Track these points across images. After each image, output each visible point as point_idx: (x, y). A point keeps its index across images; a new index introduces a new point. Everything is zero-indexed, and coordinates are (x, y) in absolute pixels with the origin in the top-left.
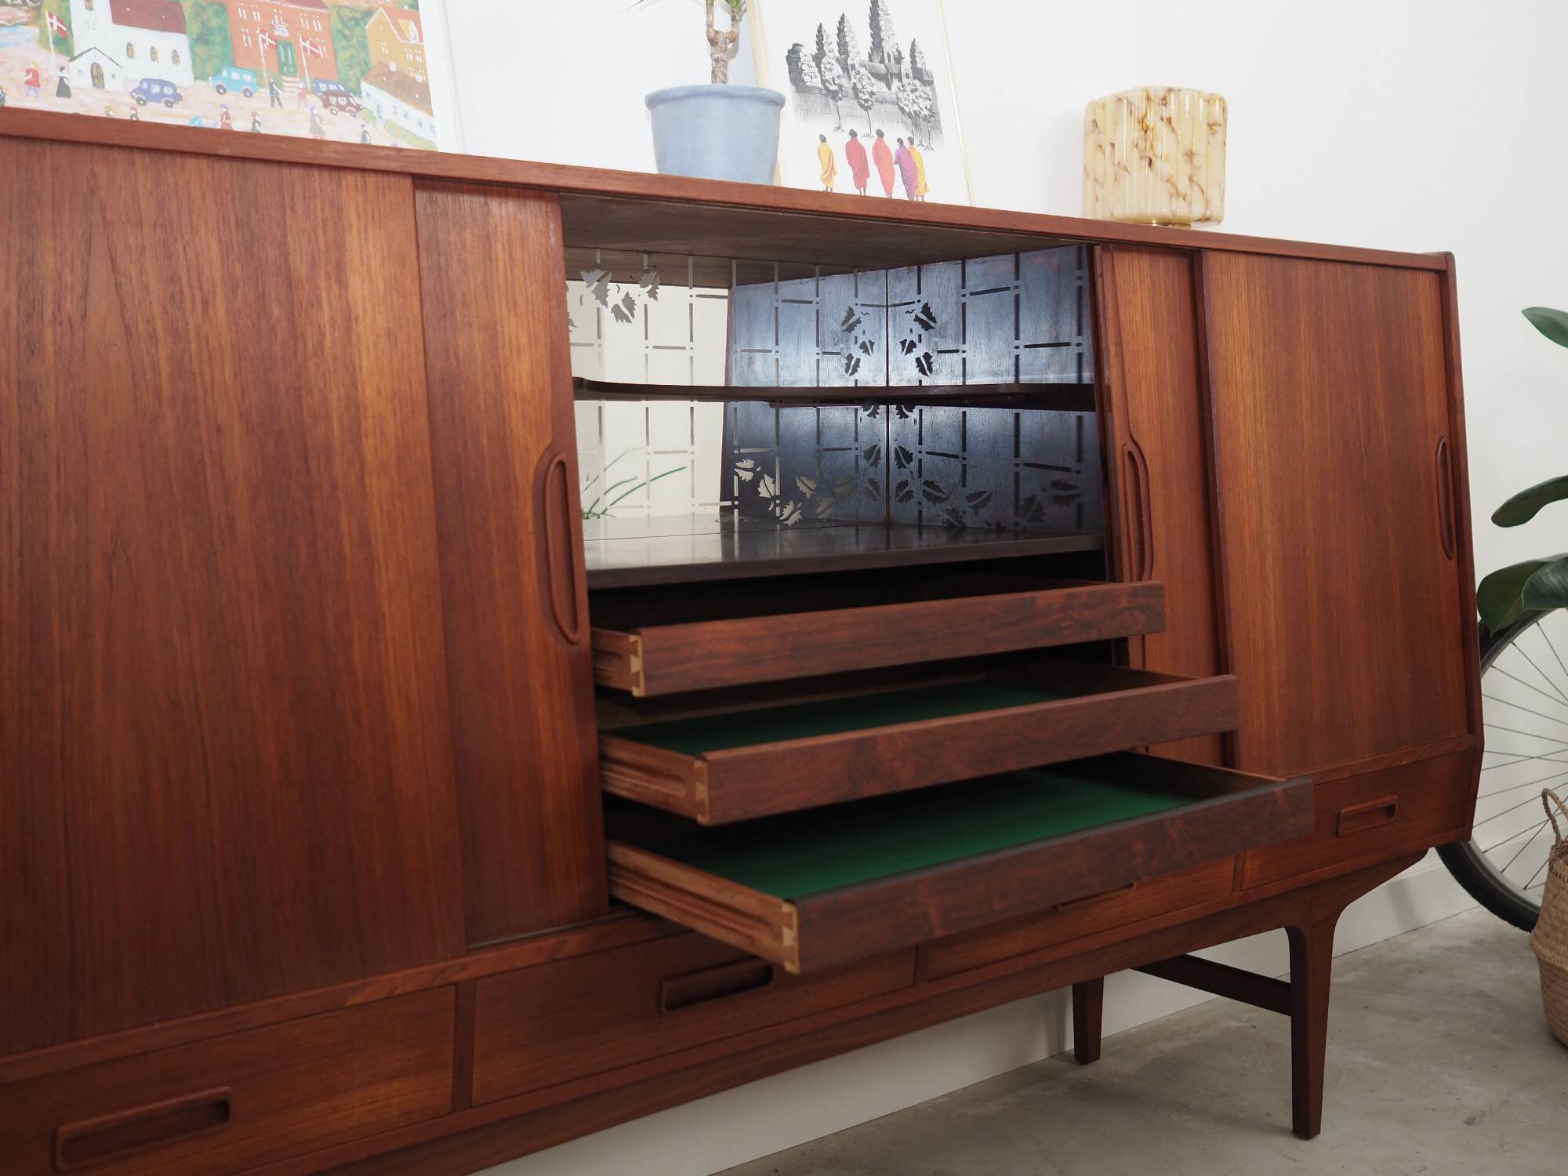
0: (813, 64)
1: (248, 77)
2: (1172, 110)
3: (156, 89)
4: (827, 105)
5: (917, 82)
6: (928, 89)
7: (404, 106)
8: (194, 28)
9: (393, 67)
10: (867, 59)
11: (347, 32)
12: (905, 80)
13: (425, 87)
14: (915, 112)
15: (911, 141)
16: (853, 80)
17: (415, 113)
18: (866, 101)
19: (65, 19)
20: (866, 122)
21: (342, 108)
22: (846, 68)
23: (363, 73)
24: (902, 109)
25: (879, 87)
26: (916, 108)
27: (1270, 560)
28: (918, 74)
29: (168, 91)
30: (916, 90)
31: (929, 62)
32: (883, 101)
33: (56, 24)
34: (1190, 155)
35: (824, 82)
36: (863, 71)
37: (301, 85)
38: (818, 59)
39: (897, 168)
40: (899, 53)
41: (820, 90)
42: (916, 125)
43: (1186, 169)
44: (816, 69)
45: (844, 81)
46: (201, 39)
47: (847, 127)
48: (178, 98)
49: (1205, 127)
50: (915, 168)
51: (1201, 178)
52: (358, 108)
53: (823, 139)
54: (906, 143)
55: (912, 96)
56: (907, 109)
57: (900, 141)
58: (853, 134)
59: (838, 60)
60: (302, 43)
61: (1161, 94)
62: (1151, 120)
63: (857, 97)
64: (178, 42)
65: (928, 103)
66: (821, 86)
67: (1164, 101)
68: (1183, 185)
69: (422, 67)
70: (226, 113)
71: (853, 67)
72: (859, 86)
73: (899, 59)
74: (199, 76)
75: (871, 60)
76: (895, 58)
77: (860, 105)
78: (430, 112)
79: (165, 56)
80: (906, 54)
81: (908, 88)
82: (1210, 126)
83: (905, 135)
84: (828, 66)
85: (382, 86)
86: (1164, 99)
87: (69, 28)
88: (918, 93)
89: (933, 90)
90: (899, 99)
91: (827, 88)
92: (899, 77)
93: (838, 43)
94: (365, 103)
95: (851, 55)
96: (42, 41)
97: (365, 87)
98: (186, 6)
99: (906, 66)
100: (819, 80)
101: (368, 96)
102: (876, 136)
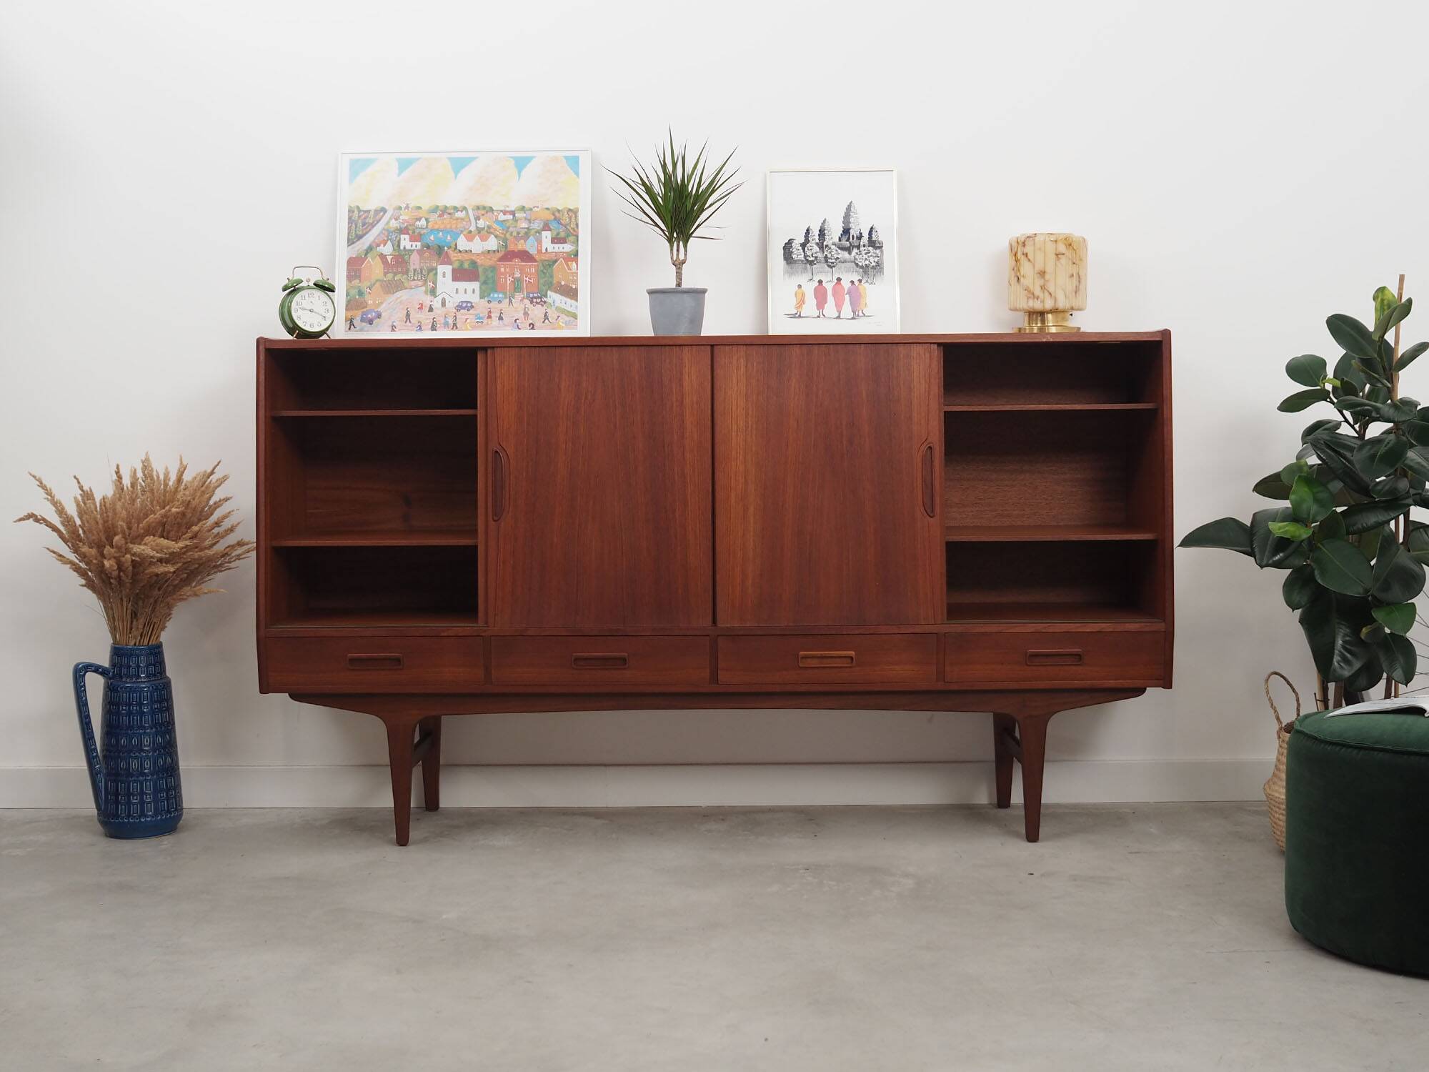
0: (800, 248)
1: (500, 296)
2: (1028, 249)
3: (464, 305)
4: (806, 269)
5: (870, 248)
6: (878, 251)
7: (569, 300)
8: (482, 278)
9: (563, 283)
10: (837, 240)
11: (545, 271)
12: (862, 248)
13: (576, 290)
14: (866, 265)
15: (860, 281)
16: (825, 253)
18: (832, 263)
19: (435, 283)
20: (830, 275)
22: (822, 247)
23: (549, 287)
24: (857, 265)
25: (844, 254)
26: (867, 262)
28: (872, 243)
29: (469, 305)
30: (869, 253)
31: (880, 236)
32: (845, 262)
33: (431, 284)
34: (1043, 273)
35: (805, 257)
36: (833, 247)
37: (521, 296)
38: (803, 246)
39: (847, 297)
40: (861, 234)
41: (802, 261)
42: (865, 272)
43: (1039, 282)
44: (803, 251)
45: (820, 255)
46: (485, 283)
47: (818, 278)
48: (472, 307)
49: (1053, 256)
50: (860, 295)
51: (1051, 287)
52: (545, 302)
53: (800, 286)
54: (856, 283)
55: (865, 256)
56: (860, 264)
57: (852, 282)
58: (820, 282)
59: (817, 244)
60: (525, 279)
61: (1025, 239)
62: (1019, 254)
63: (827, 261)
64: (476, 285)
65: (876, 259)
66: (803, 259)
68: (1038, 292)
69: (576, 282)
70: (490, 311)
71: (827, 246)
72: (829, 256)
73: (860, 237)
75: (842, 240)
76: (857, 237)
77: (829, 266)
78: (576, 301)
79: (470, 291)
80: (866, 236)
81: (864, 252)
82: (1056, 255)
83: (856, 278)
84: (811, 248)
85: (556, 292)
86: (1024, 242)
87: (436, 286)
88: (869, 255)
89: (882, 252)
90: (854, 260)
91: (807, 260)
92: (858, 247)
93: (819, 235)
95: (827, 240)
96: (426, 292)
97: (549, 292)
98: (480, 270)
99: (865, 240)
100: (803, 256)
101: (550, 297)
102: (836, 281)
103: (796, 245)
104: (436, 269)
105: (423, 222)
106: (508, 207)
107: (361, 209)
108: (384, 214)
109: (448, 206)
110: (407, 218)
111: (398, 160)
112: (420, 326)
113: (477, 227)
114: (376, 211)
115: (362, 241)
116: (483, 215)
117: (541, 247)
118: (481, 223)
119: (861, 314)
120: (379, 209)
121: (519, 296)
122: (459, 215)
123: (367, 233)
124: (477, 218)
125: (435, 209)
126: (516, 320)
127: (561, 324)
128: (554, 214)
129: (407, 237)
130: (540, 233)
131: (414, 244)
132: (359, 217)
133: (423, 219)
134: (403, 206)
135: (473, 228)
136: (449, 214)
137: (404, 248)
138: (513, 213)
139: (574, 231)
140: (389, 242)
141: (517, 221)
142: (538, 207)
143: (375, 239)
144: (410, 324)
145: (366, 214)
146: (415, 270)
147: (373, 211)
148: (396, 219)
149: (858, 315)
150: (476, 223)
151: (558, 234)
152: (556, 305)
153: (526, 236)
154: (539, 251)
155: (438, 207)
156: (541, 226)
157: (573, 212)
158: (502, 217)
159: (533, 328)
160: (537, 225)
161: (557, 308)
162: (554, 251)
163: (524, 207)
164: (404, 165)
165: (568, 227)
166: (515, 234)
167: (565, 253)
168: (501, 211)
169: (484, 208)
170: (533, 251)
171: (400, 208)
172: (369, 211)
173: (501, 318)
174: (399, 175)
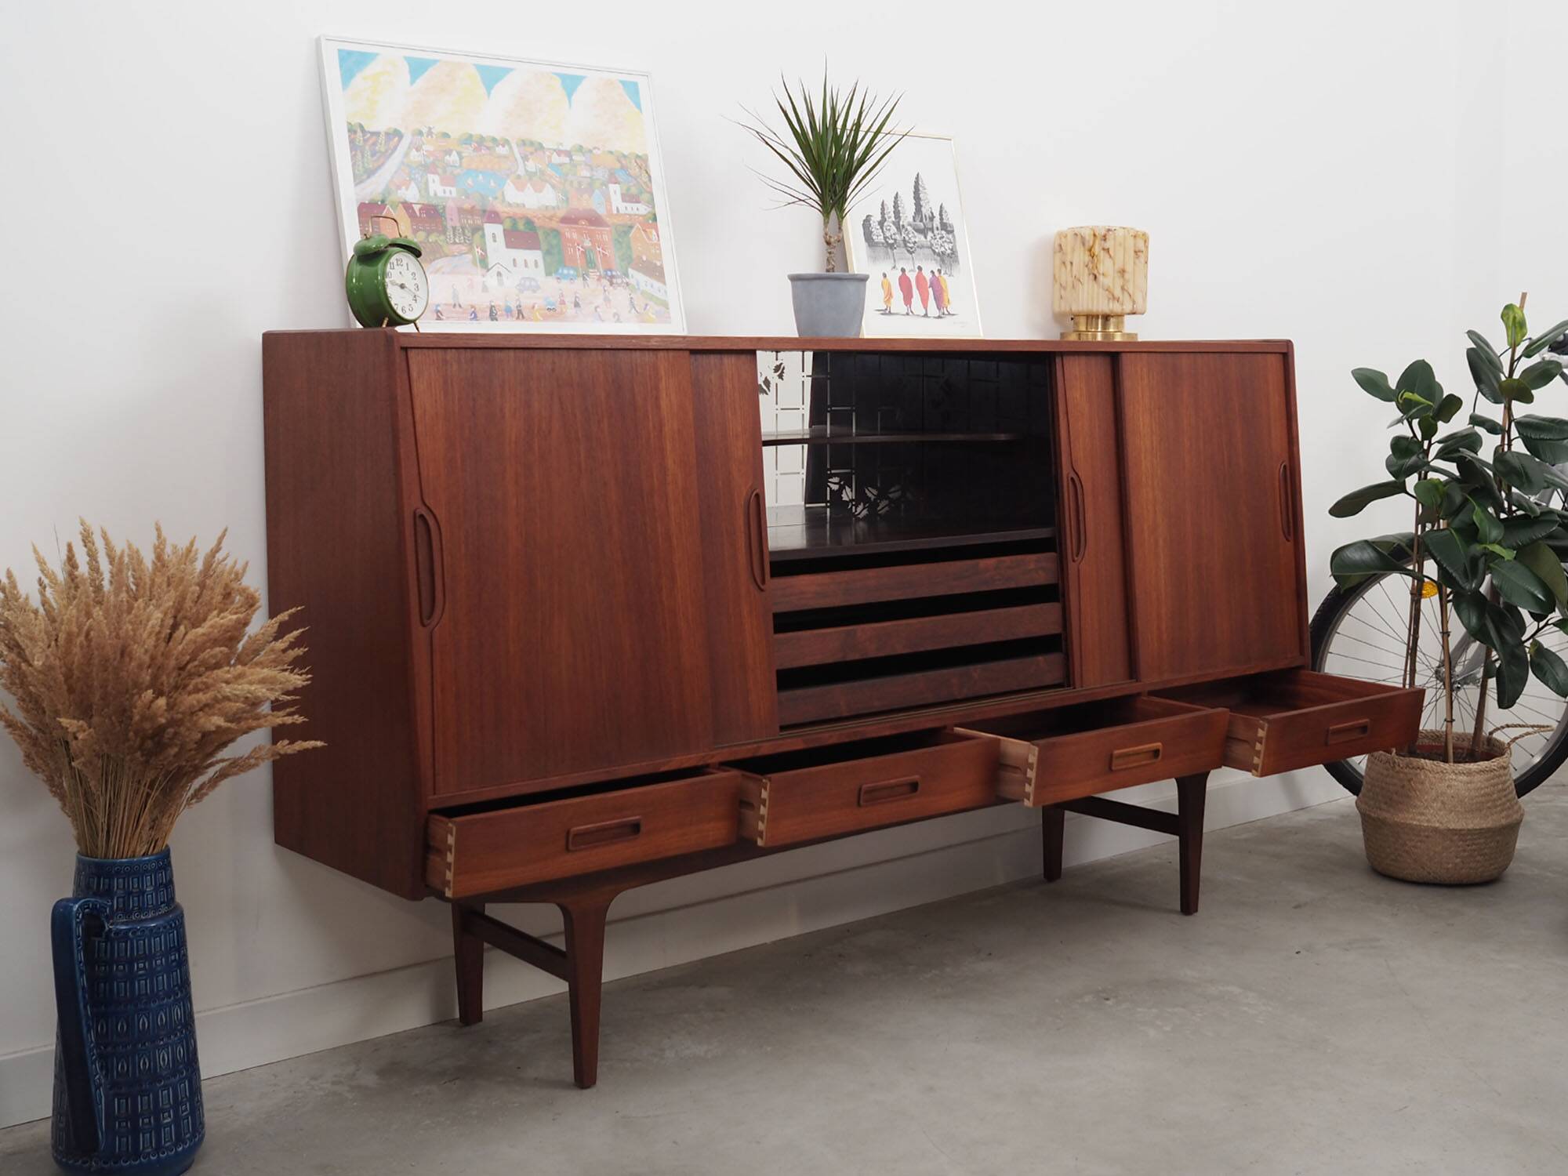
0: (878, 227)
1: (572, 272)
2: (1109, 244)
3: (528, 283)
4: (887, 253)
5: (943, 232)
6: (950, 236)
7: (651, 281)
8: (544, 246)
9: (644, 258)
10: (911, 220)
11: (620, 240)
12: (936, 232)
13: (661, 268)
14: (942, 252)
15: (939, 271)
16: (903, 235)
17: (657, 284)
18: (911, 248)
19: (484, 250)
20: (911, 262)
21: (619, 285)
22: (899, 228)
23: (629, 264)
24: (934, 252)
25: (920, 238)
26: (943, 249)
27: (1161, 542)
28: (944, 226)
29: (533, 283)
30: (943, 237)
31: (952, 219)
32: (922, 247)
33: (480, 251)
34: (1123, 272)
35: (885, 238)
36: (909, 228)
37: (598, 274)
38: (881, 223)
39: (930, 290)
40: (932, 213)
41: (883, 244)
42: (943, 261)
43: (1119, 282)
44: (880, 231)
45: (897, 237)
46: (548, 253)
47: (899, 266)
48: (538, 287)
49: (1132, 253)
50: (942, 288)
51: (1130, 287)
52: (627, 284)
53: (885, 276)
54: (937, 274)
55: (940, 242)
56: (937, 251)
57: (932, 272)
58: (903, 270)
59: (894, 223)
60: (598, 249)
61: (1103, 233)
62: (1097, 250)
63: (906, 246)
64: (535, 255)
65: (951, 246)
66: (883, 241)
67: (1105, 238)
68: (1118, 293)
69: (659, 256)
70: (562, 294)
71: (903, 226)
72: (907, 238)
73: (932, 218)
74: (548, 274)
75: (914, 221)
76: (930, 218)
77: (908, 251)
78: (664, 283)
79: (531, 264)
80: (937, 214)
81: (938, 237)
82: (1136, 252)
83: (935, 268)
84: (888, 228)
85: (638, 270)
86: (1105, 236)
87: (486, 253)
88: (944, 240)
89: (954, 236)
90: (932, 245)
91: (887, 242)
92: (932, 230)
93: (894, 212)
94: (632, 281)
95: (902, 219)
96: (474, 262)
97: (631, 271)
98: (540, 234)
99: (937, 222)
100: (882, 237)
101: (633, 277)
102: (917, 270)
103: (874, 224)
104: (483, 229)
105: (454, 157)
106: (561, 144)
107: (366, 128)
108: (399, 141)
109: (484, 136)
110: (431, 148)
111: (408, 59)
112: (473, 312)
113: (527, 171)
114: (387, 134)
115: (373, 179)
116: (532, 153)
117: (611, 206)
118: (531, 166)
119: (946, 313)
120: (391, 131)
121: (593, 274)
122: (500, 150)
123: (379, 167)
124: (525, 158)
125: (468, 139)
126: (596, 308)
127: (650, 314)
128: (619, 161)
129: (437, 178)
130: (607, 187)
131: (448, 189)
132: (365, 141)
133: (454, 153)
134: (425, 130)
135: (521, 172)
136: (488, 148)
137: (435, 195)
138: (568, 154)
139: (647, 186)
140: (413, 184)
141: (575, 166)
142: (599, 149)
143: (392, 177)
144: (461, 310)
145: (374, 138)
146: (454, 229)
147: (383, 133)
148: (418, 150)
149: (943, 314)
150: (525, 165)
151: (628, 189)
152: (641, 288)
153: (590, 190)
154: (609, 211)
155: (471, 136)
156: (606, 176)
157: (642, 161)
158: (556, 159)
159: (618, 320)
160: (601, 174)
161: (643, 293)
162: (627, 212)
163: (581, 146)
164: (418, 68)
165: (639, 180)
166: (575, 184)
167: (641, 216)
168: (555, 150)
169: (532, 143)
170: (601, 211)
171: (420, 133)
172: (377, 134)
173: (577, 305)
174: (412, 82)
